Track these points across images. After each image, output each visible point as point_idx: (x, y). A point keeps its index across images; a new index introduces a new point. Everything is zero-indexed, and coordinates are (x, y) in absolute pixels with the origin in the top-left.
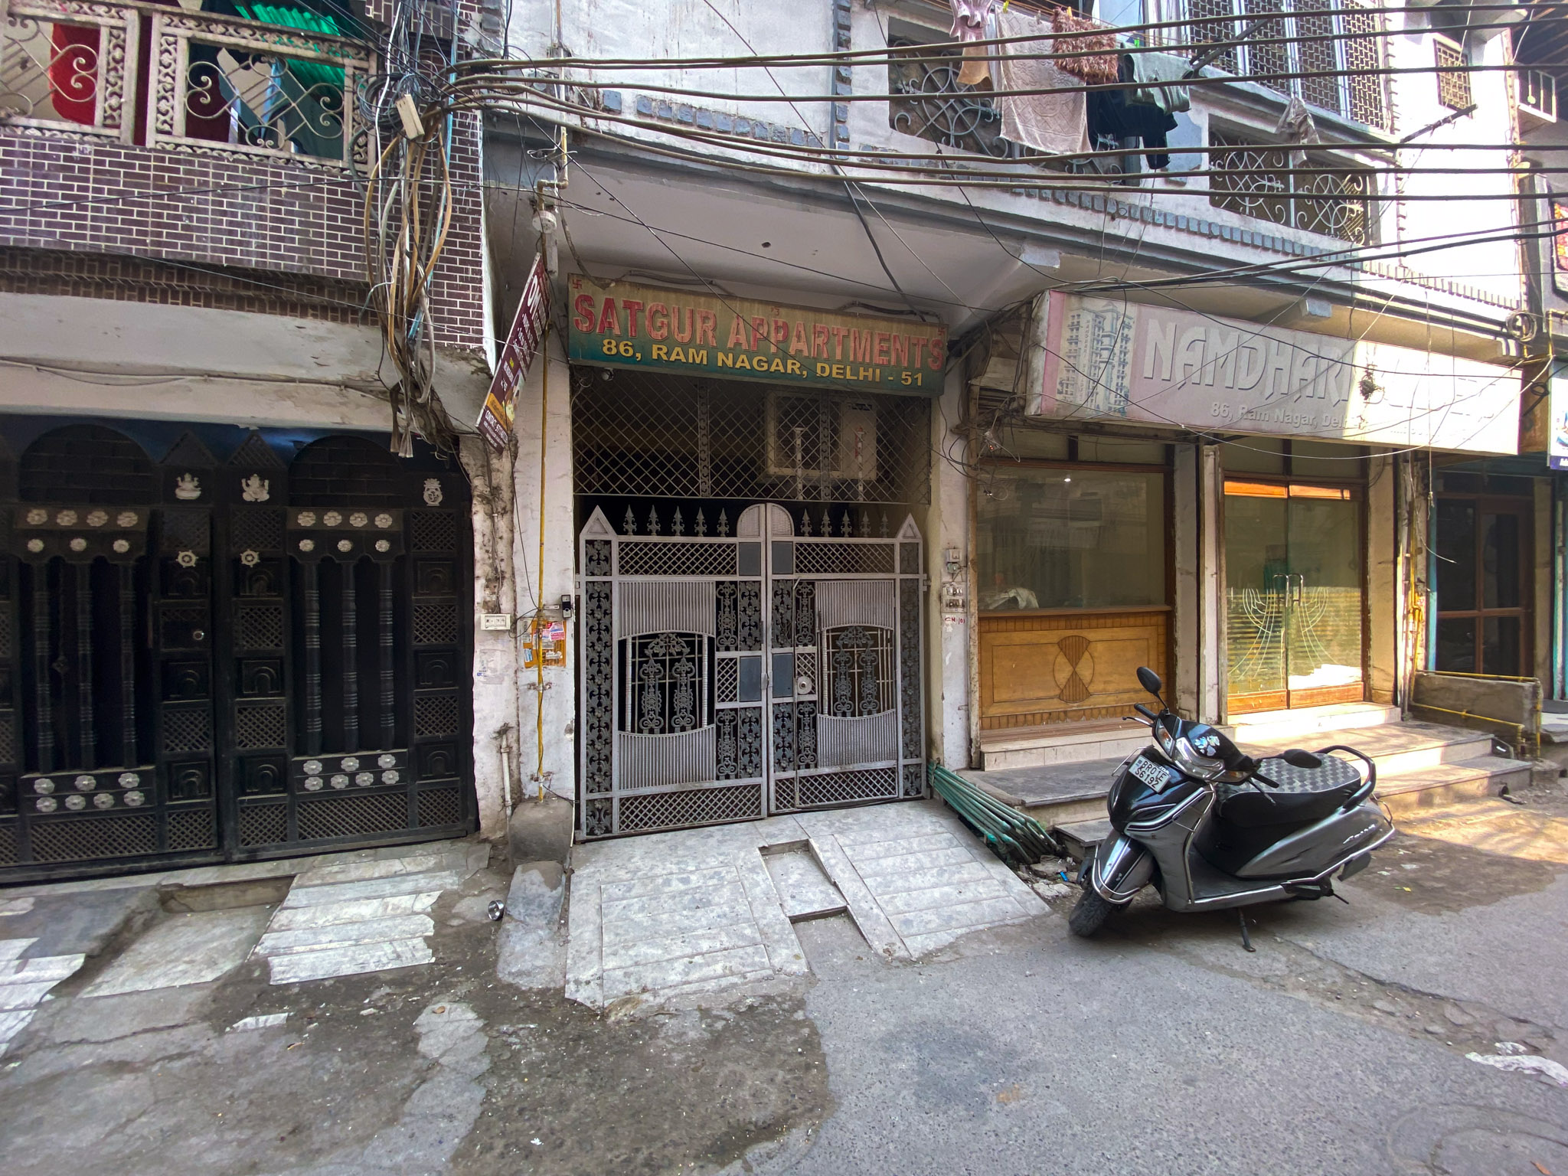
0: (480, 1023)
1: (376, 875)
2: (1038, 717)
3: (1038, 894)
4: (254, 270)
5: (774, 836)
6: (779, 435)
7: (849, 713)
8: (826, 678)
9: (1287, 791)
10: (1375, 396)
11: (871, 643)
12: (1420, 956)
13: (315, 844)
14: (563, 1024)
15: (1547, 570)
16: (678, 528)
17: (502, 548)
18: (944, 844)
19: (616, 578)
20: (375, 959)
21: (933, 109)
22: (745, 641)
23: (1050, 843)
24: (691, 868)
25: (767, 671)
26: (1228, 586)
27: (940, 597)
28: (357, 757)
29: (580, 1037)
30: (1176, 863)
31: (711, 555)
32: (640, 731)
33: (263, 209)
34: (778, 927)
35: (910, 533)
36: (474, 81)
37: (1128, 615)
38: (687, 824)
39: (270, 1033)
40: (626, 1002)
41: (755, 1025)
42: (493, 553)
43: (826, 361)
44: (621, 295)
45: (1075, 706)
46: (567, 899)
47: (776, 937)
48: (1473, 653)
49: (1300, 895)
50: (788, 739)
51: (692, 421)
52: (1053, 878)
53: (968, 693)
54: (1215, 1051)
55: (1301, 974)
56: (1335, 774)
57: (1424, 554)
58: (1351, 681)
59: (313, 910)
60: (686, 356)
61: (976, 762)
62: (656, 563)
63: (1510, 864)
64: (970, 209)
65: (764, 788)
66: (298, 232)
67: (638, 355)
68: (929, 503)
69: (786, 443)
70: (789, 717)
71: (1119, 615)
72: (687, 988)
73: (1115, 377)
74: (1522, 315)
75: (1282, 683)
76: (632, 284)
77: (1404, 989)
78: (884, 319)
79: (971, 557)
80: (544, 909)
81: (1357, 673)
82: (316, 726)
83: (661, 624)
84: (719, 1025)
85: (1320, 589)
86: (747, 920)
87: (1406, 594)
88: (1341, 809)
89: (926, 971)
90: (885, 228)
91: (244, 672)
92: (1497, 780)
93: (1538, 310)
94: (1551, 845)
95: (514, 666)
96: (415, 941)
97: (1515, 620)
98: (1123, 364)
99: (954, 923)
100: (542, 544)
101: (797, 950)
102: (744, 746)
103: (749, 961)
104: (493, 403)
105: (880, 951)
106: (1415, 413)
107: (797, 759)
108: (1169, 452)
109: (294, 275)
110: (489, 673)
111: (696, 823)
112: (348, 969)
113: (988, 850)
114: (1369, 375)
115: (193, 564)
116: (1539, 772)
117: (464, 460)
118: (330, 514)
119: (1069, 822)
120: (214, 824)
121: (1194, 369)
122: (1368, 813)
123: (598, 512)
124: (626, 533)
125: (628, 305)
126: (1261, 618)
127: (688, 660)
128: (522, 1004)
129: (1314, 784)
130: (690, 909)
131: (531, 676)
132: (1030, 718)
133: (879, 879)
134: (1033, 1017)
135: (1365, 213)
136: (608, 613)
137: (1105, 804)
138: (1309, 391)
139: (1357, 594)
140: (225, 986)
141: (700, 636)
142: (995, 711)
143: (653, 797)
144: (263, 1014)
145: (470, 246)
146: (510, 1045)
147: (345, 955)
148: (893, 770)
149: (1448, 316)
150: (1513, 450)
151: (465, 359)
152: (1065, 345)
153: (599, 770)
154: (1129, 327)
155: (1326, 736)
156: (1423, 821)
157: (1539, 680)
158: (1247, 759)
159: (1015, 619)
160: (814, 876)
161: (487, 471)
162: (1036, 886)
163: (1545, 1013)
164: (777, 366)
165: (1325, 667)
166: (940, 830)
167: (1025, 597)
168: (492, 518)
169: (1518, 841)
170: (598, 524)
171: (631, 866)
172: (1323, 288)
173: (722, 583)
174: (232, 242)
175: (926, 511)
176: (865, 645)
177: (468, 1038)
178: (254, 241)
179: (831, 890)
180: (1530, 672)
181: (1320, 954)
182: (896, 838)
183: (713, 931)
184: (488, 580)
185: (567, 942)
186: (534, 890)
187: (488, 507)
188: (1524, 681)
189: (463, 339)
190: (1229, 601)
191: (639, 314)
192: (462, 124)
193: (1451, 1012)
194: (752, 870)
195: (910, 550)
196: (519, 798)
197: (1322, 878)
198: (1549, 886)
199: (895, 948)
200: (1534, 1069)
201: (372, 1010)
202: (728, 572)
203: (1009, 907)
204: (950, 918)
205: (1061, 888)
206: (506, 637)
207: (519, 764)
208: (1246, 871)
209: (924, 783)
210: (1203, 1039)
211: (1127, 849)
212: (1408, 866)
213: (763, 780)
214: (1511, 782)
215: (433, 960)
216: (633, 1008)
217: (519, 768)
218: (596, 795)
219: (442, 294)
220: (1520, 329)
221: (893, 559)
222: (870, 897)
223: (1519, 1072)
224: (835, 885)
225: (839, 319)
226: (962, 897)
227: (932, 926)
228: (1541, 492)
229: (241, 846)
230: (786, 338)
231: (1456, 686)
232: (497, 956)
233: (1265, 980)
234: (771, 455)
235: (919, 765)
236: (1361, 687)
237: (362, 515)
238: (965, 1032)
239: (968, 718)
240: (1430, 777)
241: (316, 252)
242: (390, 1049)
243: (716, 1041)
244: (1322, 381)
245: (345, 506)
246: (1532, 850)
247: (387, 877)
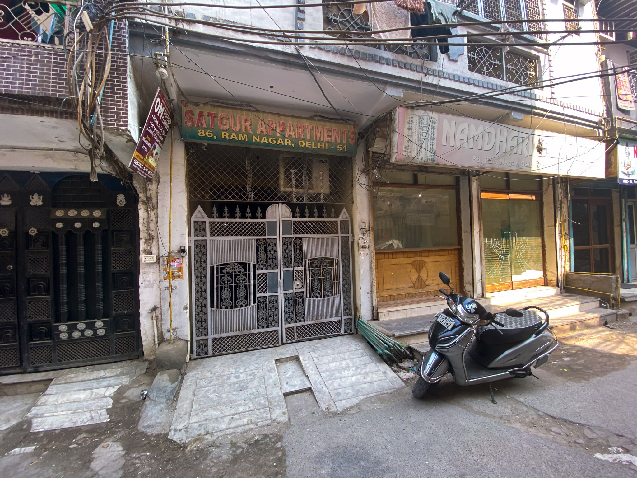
0: (124, 453)
1: (91, 378)
2: (404, 296)
3: (400, 377)
4: (17, 95)
5: (283, 354)
6: (285, 173)
7: (319, 296)
8: (308, 281)
9: (509, 328)
10: (543, 152)
11: (328, 265)
12: (572, 403)
13: (65, 364)
14: (164, 452)
15: (619, 228)
16: (238, 215)
17: (152, 226)
18: (360, 355)
19: (208, 238)
20: (81, 420)
21: (344, 26)
22: (270, 265)
23: (406, 353)
24: (241, 371)
25: (281, 279)
26: (485, 237)
27: (358, 244)
28: (84, 323)
29: (170, 460)
30: (459, 364)
31: (254, 227)
32: (221, 308)
33: (22, 67)
34: (277, 399)
35: (345, 216)
36: (124, 5)
37: (442, 250)
38: (244, 350)
39: (25, 456)
40: (197, 440)
41: (256, 450)
42: (148, 227)
43: (303, 140)
44: (206, 110)
45: (420, 291)
46: (180, 387)
47: (276, 403)
48: (590, 264)
49: (517, 375)
50: (291, 309)
51: (244, 167)
52: (407, 370)
53: (372, 286)
54: (475, 458)
55: (517, 415)
56: (530, 319)
57: (567, 222)
58: (539, 277)
59: (58, 395)
60: (238, 137)
61: (376, 317)
62: (227, 231)
63: (611, 356)
64: (360, 70)
65: (280, 332)
66: (38, 77)
67: (215, 137)
68: (353, 203)
69: (288, 177)
70: (292, 299)
71: (438, 251)
72: (228, 431)
73: (429, 145)
74: (605, 119)
75: (510, 278)
76: (211, 105)
77: (565, 421)
78: (328, 122)
79: (371, 226)
80: (166, 394)
81: (541, 273)
82: (65, 309)
83: (230, 258)
84: (239, 451)
85: (524, 238)
86: (264, 395)
87: (560, 239)
88: (534, 335)
89: (344, 418)
90: (324, 78)
91: (31, 285)
92: (603, 318)
93: (611, 117)
94: (628, 347)
95: (159, 279)
96: (102, 411)
97: (607, 249)
98: (433, 139)
99: (360, 394)
100: (170, 223)
101: (285, 410)
102: (270, 312)
103: (261, 416)
104: (138, 156)
105: (324, 409)
106: (561, 161)
107: (295, 318)
108: (457, 180)
109: (36, 97)
110: (147, 283)
111: (248, 349)
112: (67, 425)
113: (379, 357)
114: (540, 143)
115: (6, 235)
116: (620, 314)
117: (135, 185)
118: (71, 211)
119: (415, 343)
120: (18, 355)
121: (464, 141)
122: (546, 337)
123: (199, 208)
124: (213, 217)
125: (210, 114)
126: (499, 251)
127: (243, 275)
128: (146, 442)
129: (521, 324)
130: (237, 391)
131: (166, 284)
132: (400, 296)
133: (328, 373)
134: (390, 442)
135: (536, 75)
136: (205, 254)
137: (427, 335)
138: (515, 151)
139: (540, 240)
140: (10, 432)
141: (249, 264)
142: (384, 294)
143: (228, 338)
144: (24, 446)
145: (121, 82)
146: (135, 464)
147: (67, 418)
148: (339, 322)
149: (573, 120)
150: (603, 176)
151: (120, 135)
152: (406, 132)
153: (202, 326)
154: (435, 123)
155: (529, 301)
156: (571, 337)
157: (618, 274)
158: (490, 314)
159: (392, 253)
160: (300, 372)
161: (146, 190)
162: (399, 374)
163: (631, 431)
164: (280, 142)
165: (528, 271)
166: (358, 348)
167: (396, 243)
168: (148, 211)
169: (613, 345)
170: (200, 214)
171: (213, 371)
172: (519, 107)
173: (259, 239)
174: (7, 83)
175: (352, 206)
176: (326, 266)
177: (116, 460)
178: (17, 82)
179: (306, 379)
180: (614, 271)
181: (526, 404)
182: (339, 353)
183: (246, 402)
184: (146, 240)
185: (175, 409)
186: (163, 384)
187: (145, 206)
188: (612, 275)
189: (117, 125)
190: (485, 244)
191: (215, 119)
192: (118, 28)
193: (587, 432)
194: (270, 371)
195: (345, 224)
196: (162, 340)
197: (527, 367)
198: (628, 367)
199: (331, 407)
200: (627, 461)
201: (75, 445)
202: (262, 235)
203: (386, 385)
204: (358, 390)
205: (411, 374)
206: (155, 266)
207: (161, 324)
208: (492, 365)
209: (353, 327)
210: (470, 451)
211: (437, 357)
212: (566, 359)
213: (279, 329)
214: (608, 319)
215: (109, 420)
216: (200, 443)
217: (162, 326)
218: (201, 338)
219: (107, 104)
220: (604, 125)
221: (337, 227)
222: (323, 382)
223: (620, 463)
224: (307, 376)
225: (308, 121)
226: (365, 380)
227: (350, 395)
228: (615, 195)
229: (31, 365)
230: (284, 129)
231: (583, 278)
232: (140, 418)
233: (501, 418)
234: (282, 182)
235: (351, 319)
236: (543, 279)
237: (87, 211)
238: (357, 452)
239: (372, 297)
240: (574, 318)
241: (46, 86)
242: (76, 466)
243: (235, 460)
244: (520, 146)
245: (79, 207)
246: (619, 350)
247: (96, 379)
